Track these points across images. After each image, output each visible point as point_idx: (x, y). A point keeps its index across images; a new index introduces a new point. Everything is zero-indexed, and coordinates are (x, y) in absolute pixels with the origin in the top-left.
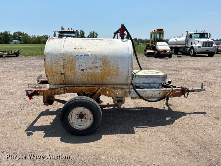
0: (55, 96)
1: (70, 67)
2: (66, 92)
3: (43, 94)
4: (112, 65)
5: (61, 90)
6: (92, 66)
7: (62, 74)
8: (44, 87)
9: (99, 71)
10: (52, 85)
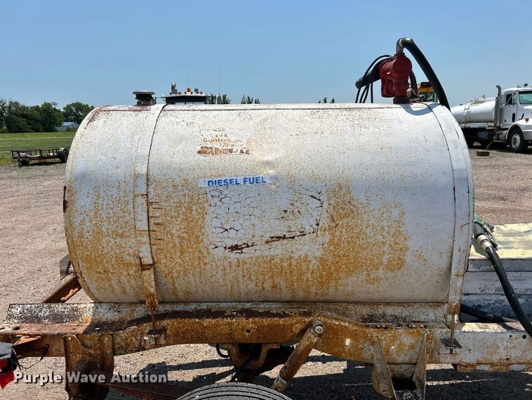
0: (115, 357)
1: (179, 237)
2: (162, 341)
3: (63, 350)
4: (372, 221)
5: (142, 335)
6: (280, 230)
7: (143, 267)
8: (74, 315)
9: (310, 249)
10: (104, 306)
